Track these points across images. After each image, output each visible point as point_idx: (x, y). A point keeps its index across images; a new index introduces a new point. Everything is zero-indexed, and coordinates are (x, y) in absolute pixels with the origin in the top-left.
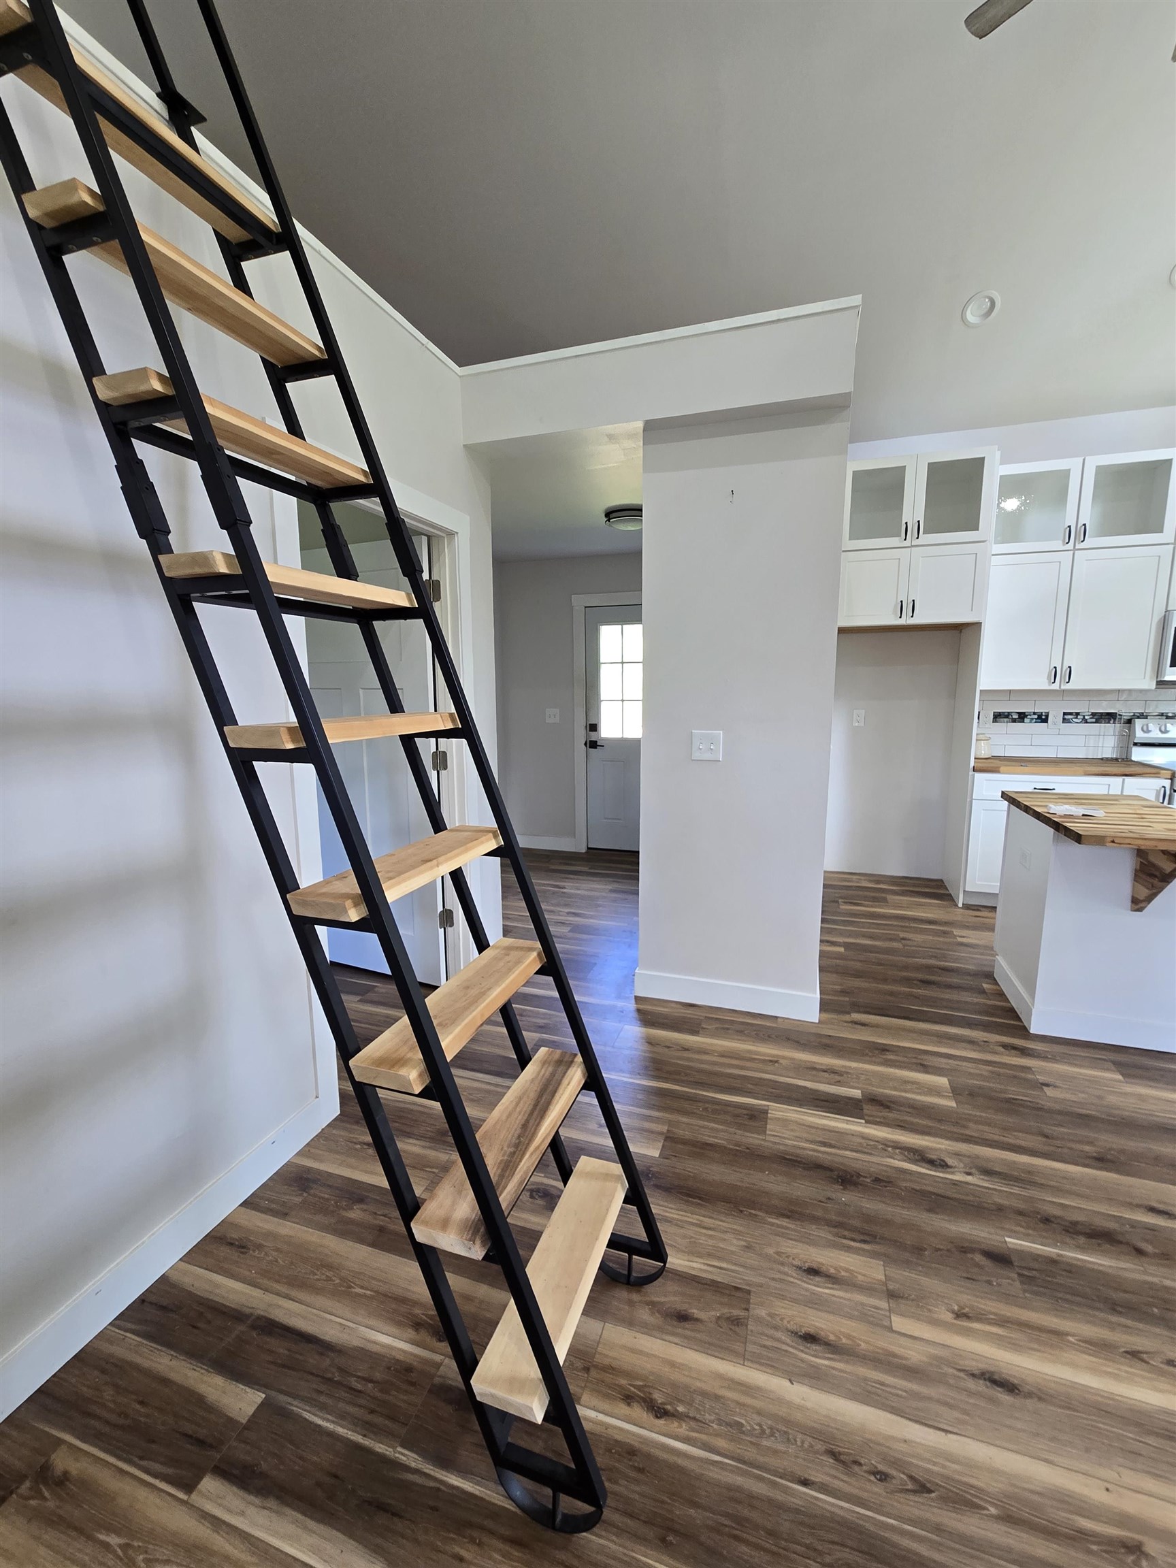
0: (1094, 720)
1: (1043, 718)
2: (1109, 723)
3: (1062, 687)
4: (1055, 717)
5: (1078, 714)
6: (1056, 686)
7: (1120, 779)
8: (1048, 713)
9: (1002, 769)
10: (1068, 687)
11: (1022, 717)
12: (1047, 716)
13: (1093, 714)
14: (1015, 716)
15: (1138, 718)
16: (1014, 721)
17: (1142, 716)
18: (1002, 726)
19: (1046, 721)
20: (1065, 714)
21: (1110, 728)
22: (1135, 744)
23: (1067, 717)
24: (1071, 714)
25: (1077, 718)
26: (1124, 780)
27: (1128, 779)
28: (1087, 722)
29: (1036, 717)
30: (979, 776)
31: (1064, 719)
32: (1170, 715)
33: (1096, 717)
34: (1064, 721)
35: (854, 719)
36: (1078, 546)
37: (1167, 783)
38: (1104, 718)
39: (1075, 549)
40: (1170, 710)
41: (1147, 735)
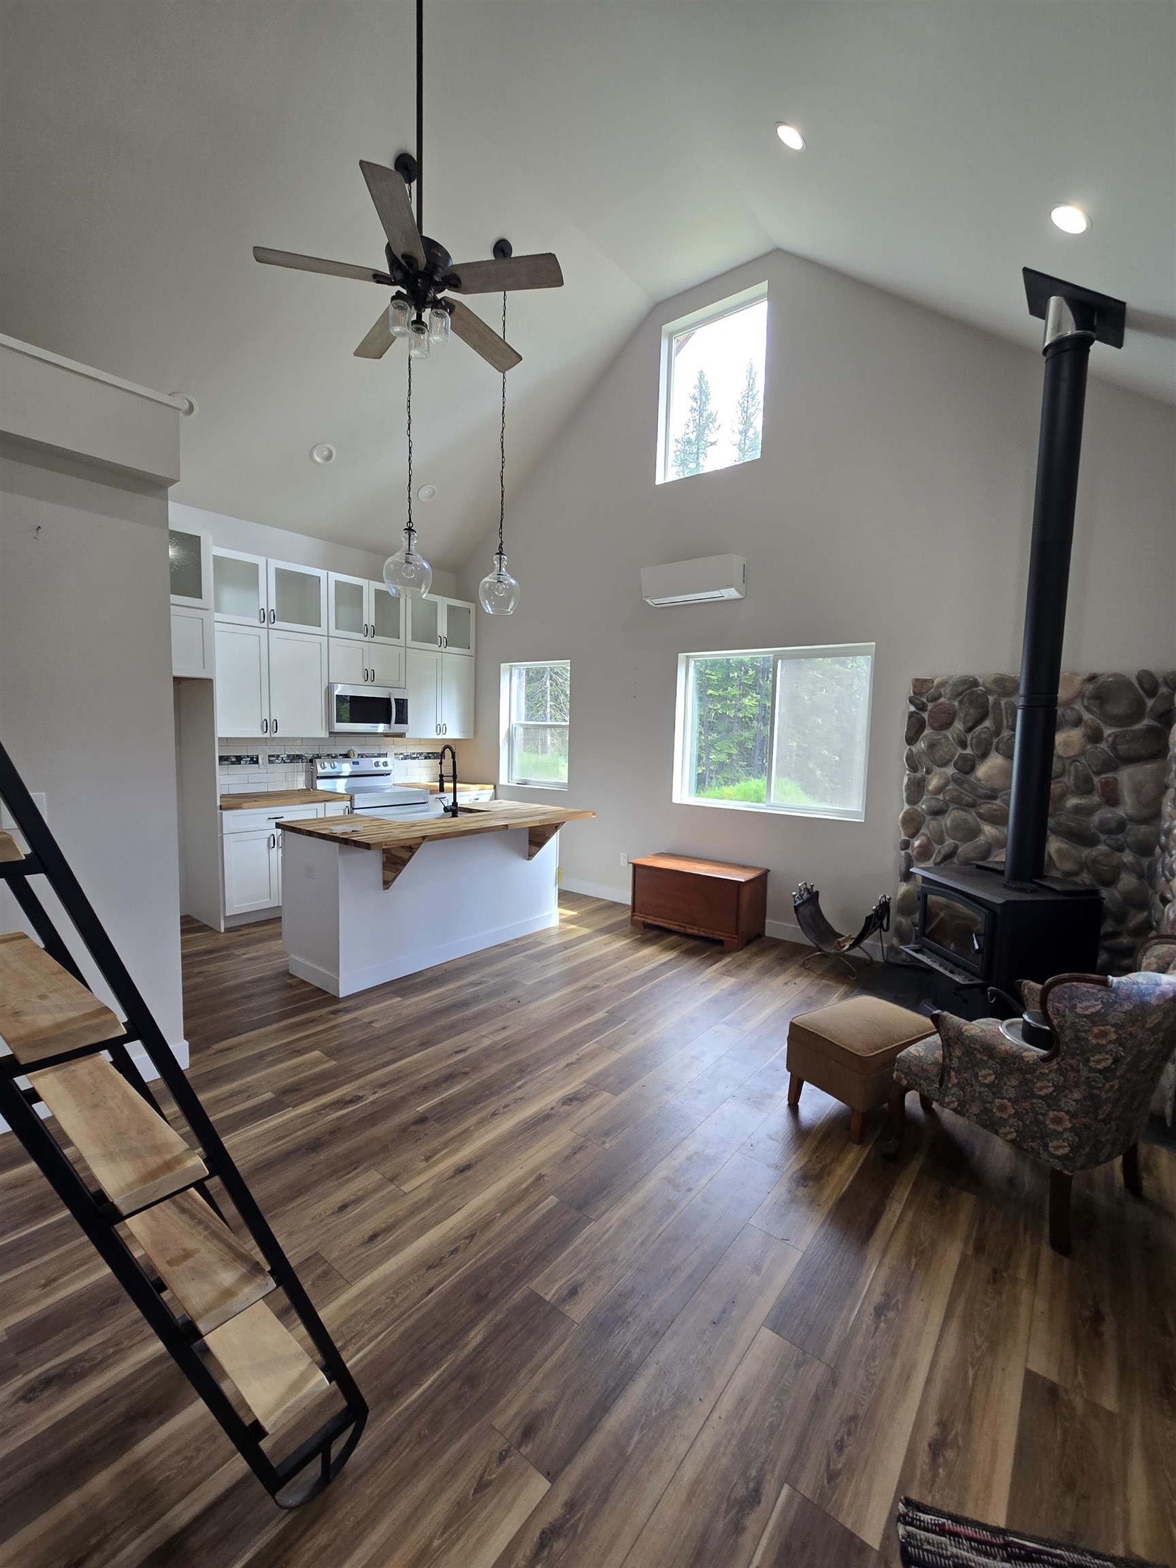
0: (289, 761)
1: (254, 760)
2: (299, 762)
3: (270, 736)
4: (263, 759)
5: (278, 756)
6: (267, 735)
7: (323, 804)
8: (257, 756)
9: (242, 805)
10: (275, 735)
11: (239, 759)
12: (257, 759)
13: (288, 756)
14: (234, 760)
15: (317, 758)
16: (233, 763)
18: (229, 768)
19: (257, 762)
20: (270, 756)
21: (301, 766)
22: (318, 778)
23: (272, 759)
24: (273, 756)
25: (278, 759)
27: (327, 804)
28: (285, 762)
29: (249, 759)
30: (226, 814)
31: (269, 760)
32: (338, 756)
33: (290, 758)
34: (270, 762)
36: (271, 626)
37: (348, 804)
38: (295, 758)
39: (268, 628)
40: (334, 752)
41: (324, 771)
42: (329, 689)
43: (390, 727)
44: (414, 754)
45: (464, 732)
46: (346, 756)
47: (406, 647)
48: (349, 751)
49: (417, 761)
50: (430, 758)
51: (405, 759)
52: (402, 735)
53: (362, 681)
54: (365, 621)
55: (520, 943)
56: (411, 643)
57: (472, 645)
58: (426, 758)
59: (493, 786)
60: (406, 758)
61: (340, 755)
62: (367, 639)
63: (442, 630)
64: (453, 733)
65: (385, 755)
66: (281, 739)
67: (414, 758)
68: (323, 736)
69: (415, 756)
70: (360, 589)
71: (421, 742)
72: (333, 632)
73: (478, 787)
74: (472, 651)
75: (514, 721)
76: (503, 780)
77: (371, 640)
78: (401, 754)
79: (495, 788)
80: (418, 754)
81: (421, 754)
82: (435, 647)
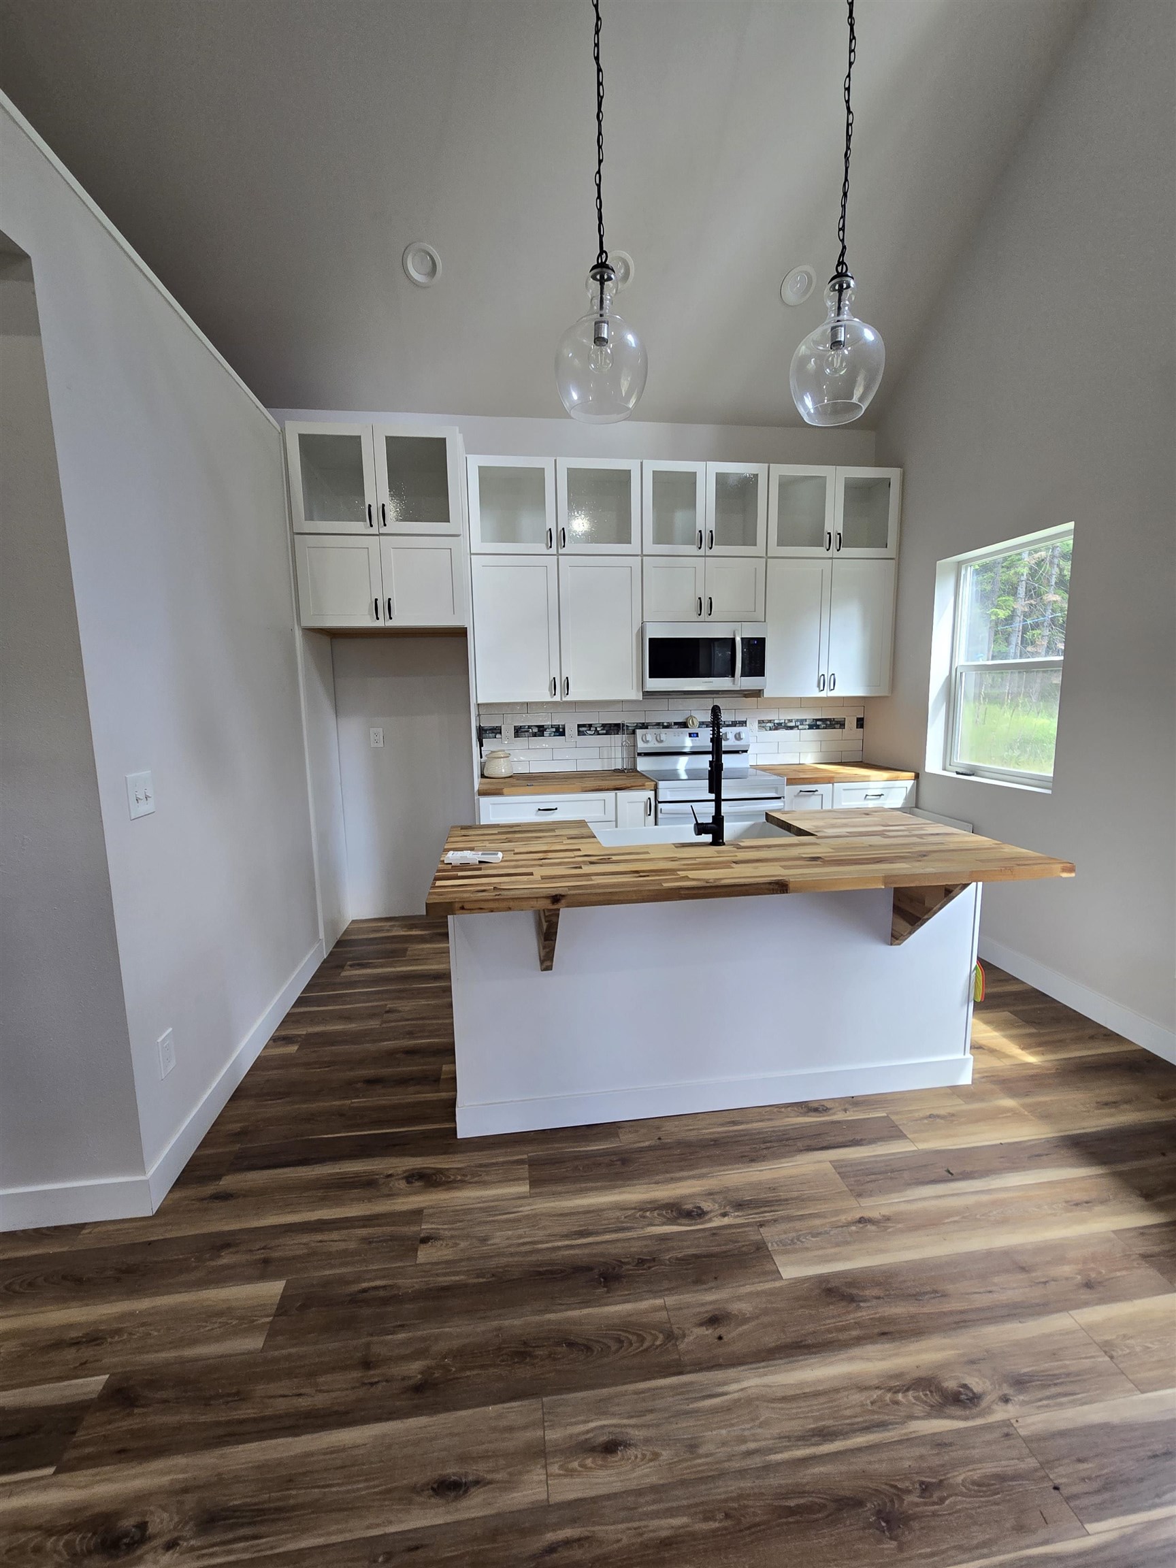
0: (605, 731)
1: (560, 731)
2: (618, 734)
3: (564, 699)
4: (571, 730)
5: (590, 726)
6: (557, 698)
7: (612, 794)
8: (564, 725)
9: (505, 791)
10: (568, 698)
11: (541, 731)
12: (564, 729)
13: (604, 726)
14: (536, 730)
15: (641, 728)
16: (535, 735)
17: (644, 726)
18: (522, 742)
19: (563, 734)
20: (579, 726)
21: (618, 739)
22: (640, 754)
23: (583, 729)
24: (584, 726)
25: (590, 730)
26: (616, 794)
27: (620, 793)
28: (599, 734)
29: (554, 730)
30: (484, 801)
31: (579, 731)
32: (665, 724)
33: (606, 728)
34: (580, 733)
35: (372, 739)
36: (561, 551)
37: (651, 794)
38: (612, 729)
39: (558, 554)
40: (666, 719)
41: (645, 745)
42: (642, 631)
43: (734, 681)
44: (790, 721)
45: (870, 683)
46: (684, 725)
47: (768, 557)
48: (687, 719)
49: (795, 731)
50: (818, 727)
51: (776, 729)
52: (758, 693)
53: (695, 617)
54: (700, 525)
55: (853, 1115)
56: (775, 550)
57: (892, 539)
58: (811, 727)
59: (913, 774)
60: (778, 727)
61: (676, 724)
62: (701, 552)
63: (834, 522)
64: (850, 685)
65: (743, 723)
66: (575, 703)
67: (791, 728)
68: (634, 698)
69: (792, 724)
70: (691, 478)
71: (802, 703)
72: (650, 548)
73: (885, 775)
74: (891, 551)
75: (961, 660)
76: (933, 764)
77: (709, 553)
78: (770, 721)
79: (917, 777)
80: (797, 720)
81: (802, 721)
82: (820, 551)
